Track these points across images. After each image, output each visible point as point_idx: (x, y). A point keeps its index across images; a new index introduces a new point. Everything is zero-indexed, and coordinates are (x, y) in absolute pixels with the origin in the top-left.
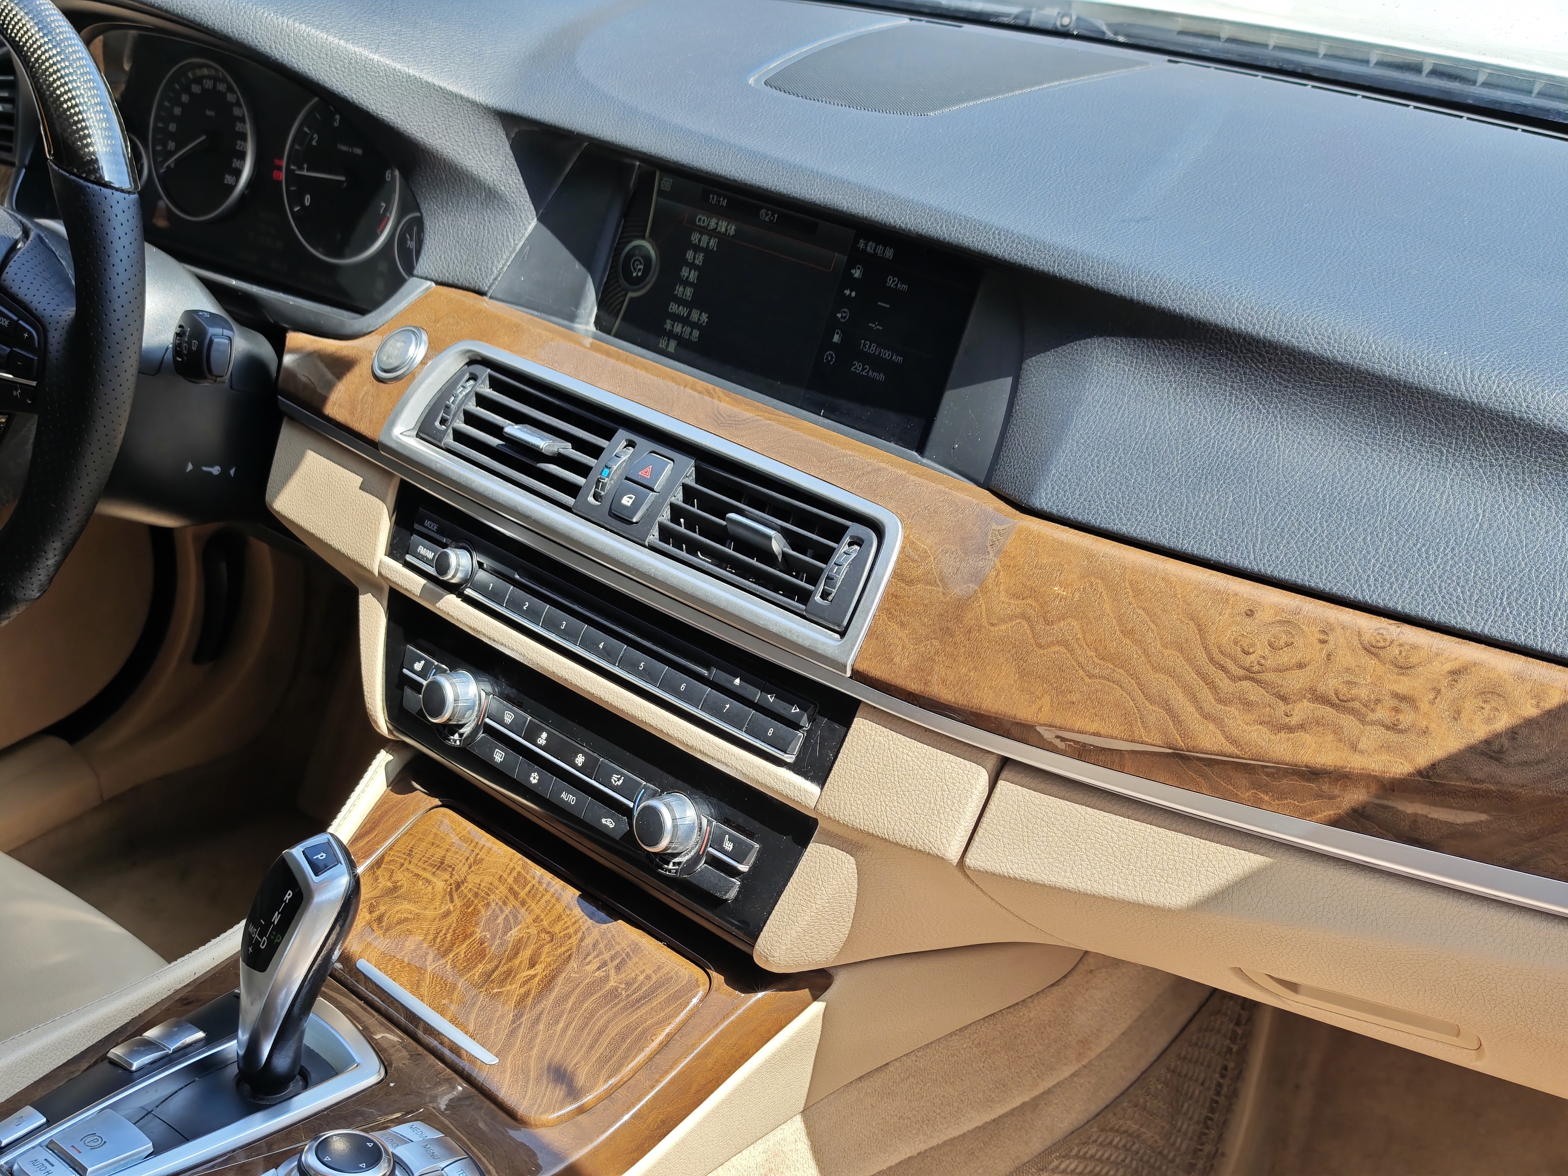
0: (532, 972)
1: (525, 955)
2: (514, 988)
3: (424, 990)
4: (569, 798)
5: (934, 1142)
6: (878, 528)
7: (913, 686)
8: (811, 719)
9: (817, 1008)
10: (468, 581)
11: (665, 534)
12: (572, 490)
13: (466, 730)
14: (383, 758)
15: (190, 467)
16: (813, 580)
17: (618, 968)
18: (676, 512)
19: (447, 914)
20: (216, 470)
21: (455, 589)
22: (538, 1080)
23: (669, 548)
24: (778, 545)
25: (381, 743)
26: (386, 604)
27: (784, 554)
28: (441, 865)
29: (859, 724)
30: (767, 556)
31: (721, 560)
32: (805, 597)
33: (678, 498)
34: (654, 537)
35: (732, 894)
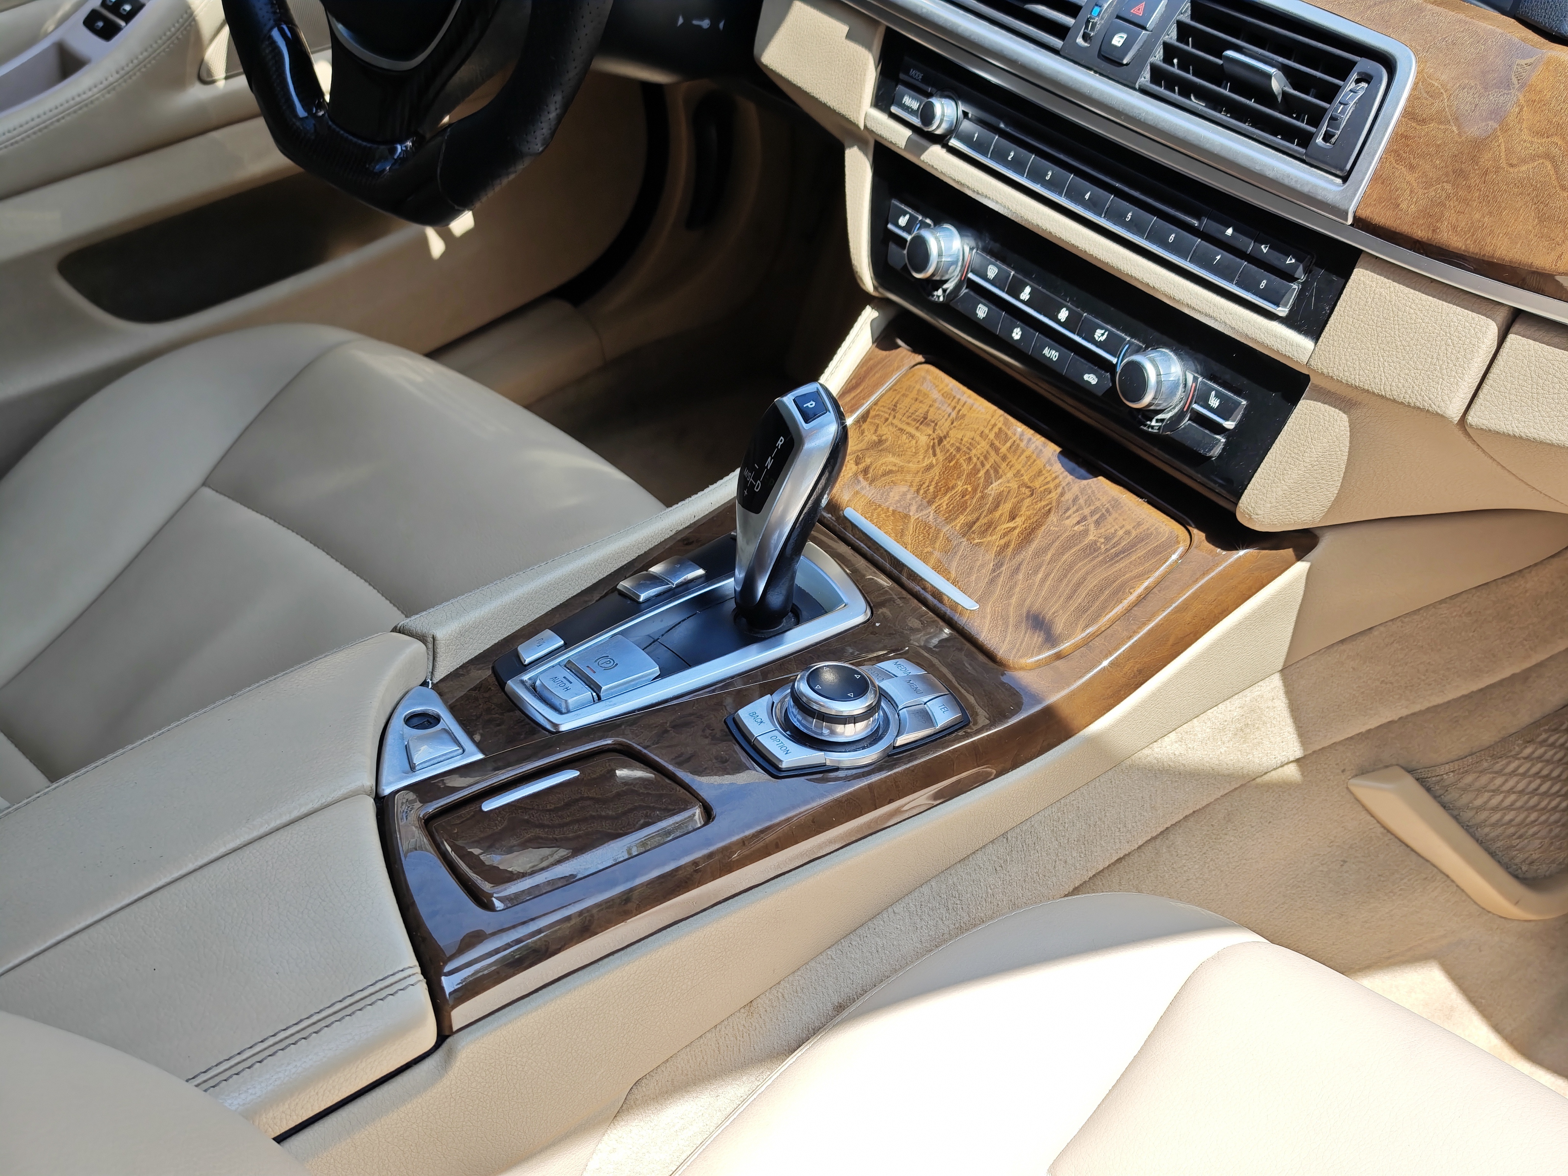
0: (1011, 525)
1: (1006, 508)
2: (995, 539)
3: (908, 539)
4: (1051, 354)
6: (1388, 63)
7: (1420, 233)
8: (1307, 271)
9: (1301, 567)
10: (952, 131)
11: (1157, 75)
12: (1060, 31)
13: (950, 286)
14: (869, 314)
15: (681, 21)
16: (1315, 122)
17: (1097, 523)
18: (1169, 51)
19: (930, 467)
20: (705, 24)
21: (941, 140)
22: (1017, 626)
23: (1161, 90)
24: (1278, 84)
25: (867, 299)
26: (871, 158)
27: (1284, 94)
28: (924, 420)
29: (1360, 276)
30: (1265, 96)
31: (1215, 102)
32: (1305, 139)
33: (1172, 36)
34: (1145, 78)
35: (1217, 451)
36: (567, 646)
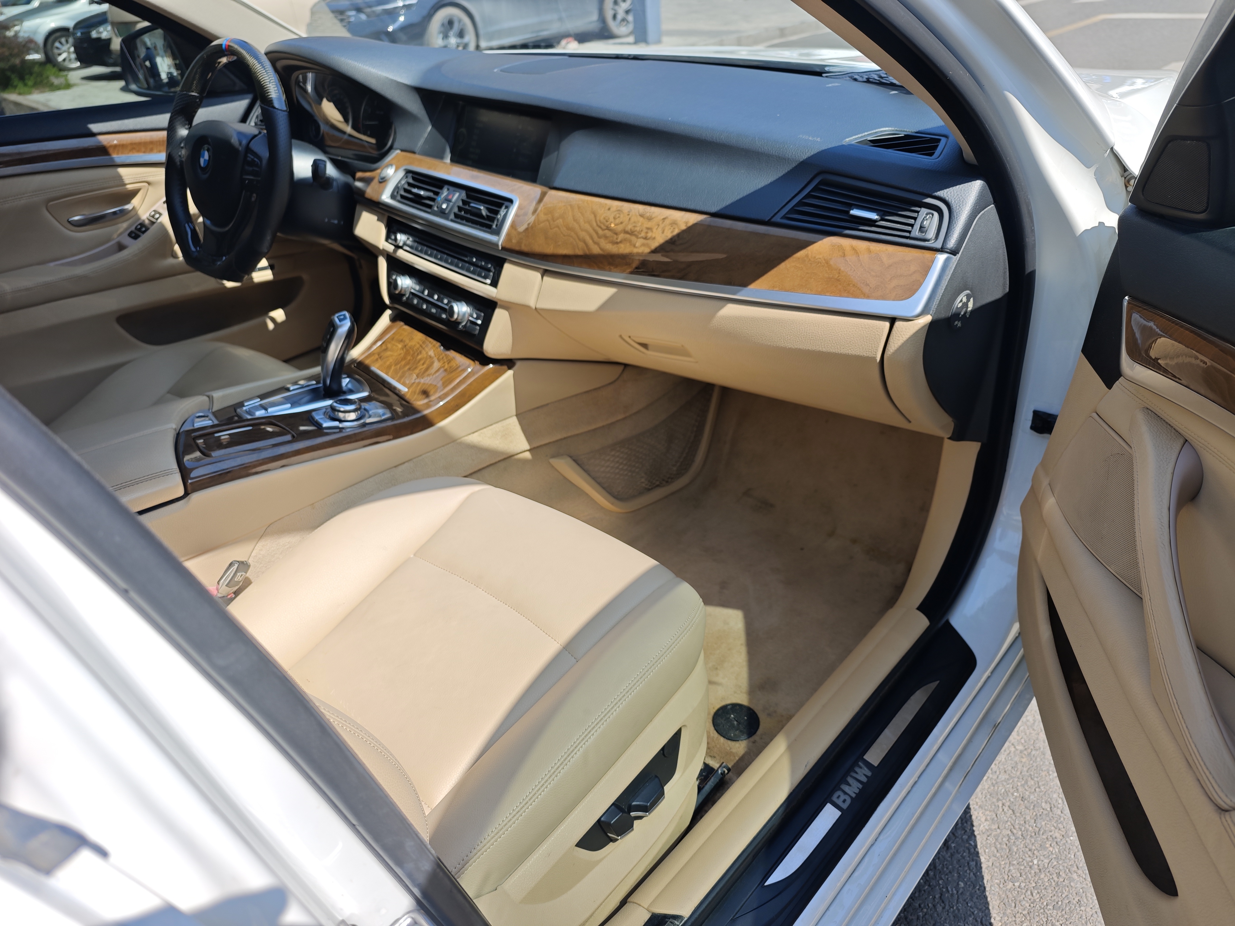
0: (423, 367)
1: (422, 362)
2: (417, 371)
3: (390, 374)
4: (434, 311)
5: (569, 434)
6: (511, 201)
7: (517, 248)
8: (494, 268)
9: (510, 373)
10: (405, 244)
11: (456, 216)
12: (430, 207)
13: (407, 296)
14: (388, 312)
15: (326, 220)
16: (493, 222)
17: (448, 363)
18: (460, 209)
19: (400, 354)
20: (336, 222)
21: (401, 247)
22: (418, 394)
23: (459, 220)
24: (484, 212)
25: (385, 307)
26: (386, 258)
27: (487, 215)
28: (402, 341)
29: (507, 267)
30: (480, 216)
31: (468, 220)
32: (490, 227)
33: (461, 204)
34: (452, 216)
35: (477, 332)
36: (261, 400)
